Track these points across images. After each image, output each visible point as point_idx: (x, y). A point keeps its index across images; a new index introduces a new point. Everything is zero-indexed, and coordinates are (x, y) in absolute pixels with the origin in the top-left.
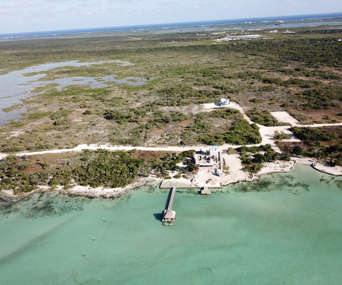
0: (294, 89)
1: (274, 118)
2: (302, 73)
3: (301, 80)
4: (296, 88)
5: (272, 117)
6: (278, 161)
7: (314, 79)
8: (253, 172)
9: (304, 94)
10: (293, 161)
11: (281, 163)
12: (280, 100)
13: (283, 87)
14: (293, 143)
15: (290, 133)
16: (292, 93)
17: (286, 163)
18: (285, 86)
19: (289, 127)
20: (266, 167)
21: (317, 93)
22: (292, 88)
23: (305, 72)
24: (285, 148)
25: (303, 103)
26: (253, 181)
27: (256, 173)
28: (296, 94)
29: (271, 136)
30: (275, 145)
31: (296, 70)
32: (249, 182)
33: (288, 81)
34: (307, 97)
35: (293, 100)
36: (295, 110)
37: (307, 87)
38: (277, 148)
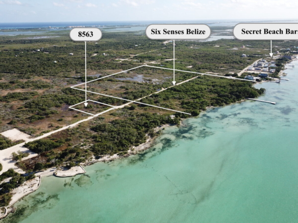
0: (15, 103)
1: (6, 138)
2: (17, 85)
3: (19, 93)
4: (16, 102)
5: (4, 138)
6: (25, 182)
7: (29, 90)
8: (4, 205)
9: (26, 107)
10: (38, 176)
11: (28, 183)
12: (6, 118)
13: (4, 103)
14: (33, 159)
15: (26, 149)
16: (15, 108)
17: (33, 181)
18: (6, 101)
19: (23, 144)
20: (15, 193)
21: (37, 104)
22: (13, 103)
23: (20, 84)
24: (26, 166)
25: (28, 116)
26: (8, 214)
27: (8, 204)
28: (18, 109)
29: (10, 159)
30: (16, 167)
31: (11, 82)
32: (4, 218)
33: (7, 96)
34: (30, 109)
35: (19, 115)
36: (23, 125)
37: (26, 99)
38: (19, 169)
